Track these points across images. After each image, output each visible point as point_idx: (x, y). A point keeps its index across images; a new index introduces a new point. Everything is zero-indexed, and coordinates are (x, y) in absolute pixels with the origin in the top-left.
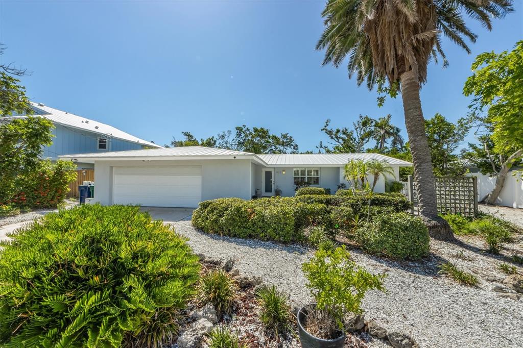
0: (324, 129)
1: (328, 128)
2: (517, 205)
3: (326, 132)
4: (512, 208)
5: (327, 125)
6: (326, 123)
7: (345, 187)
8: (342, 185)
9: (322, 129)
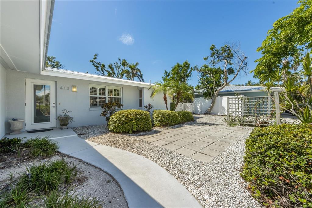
0: (92, 61)
1: (97, 61)
2: (220, 114)
3: (93, 65)
4: (218, 115)
5: (96, 58)
6: (95, 56)
7: (152, 108)
8: (150, 105)
9: (91, 61)
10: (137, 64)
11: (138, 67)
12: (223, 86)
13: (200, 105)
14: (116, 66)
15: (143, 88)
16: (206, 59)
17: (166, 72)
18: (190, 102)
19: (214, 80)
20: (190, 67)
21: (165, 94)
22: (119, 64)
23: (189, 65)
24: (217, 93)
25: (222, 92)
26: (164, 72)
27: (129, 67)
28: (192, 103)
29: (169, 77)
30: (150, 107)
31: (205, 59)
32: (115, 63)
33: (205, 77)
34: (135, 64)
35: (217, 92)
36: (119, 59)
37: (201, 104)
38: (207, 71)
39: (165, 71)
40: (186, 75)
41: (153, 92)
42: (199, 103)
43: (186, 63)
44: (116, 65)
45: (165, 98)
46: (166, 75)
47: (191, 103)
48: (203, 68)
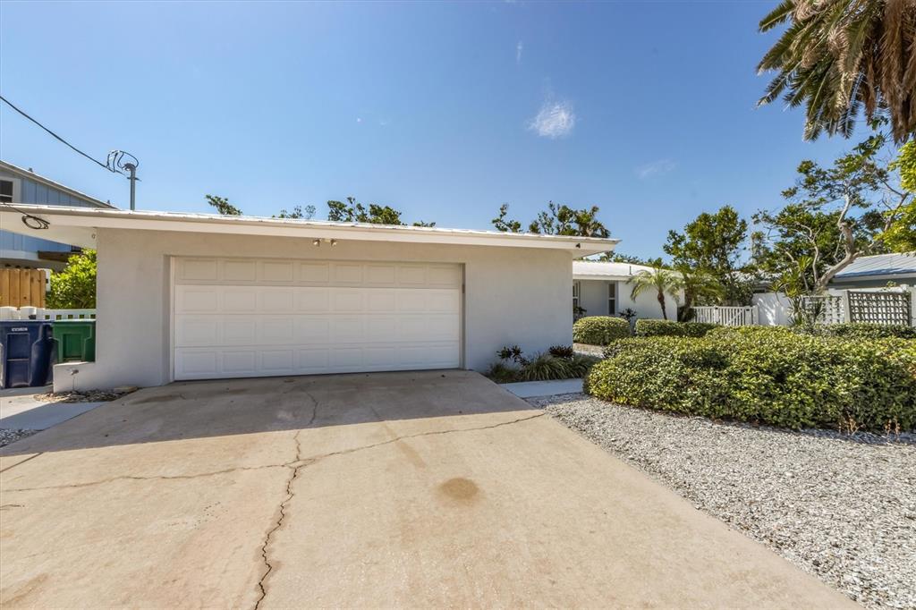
0: (497, 221)
5: (505, 214)
6: (502, 209)
7: (633, 315)
8: (629, 311)
9: (494, 222)
10: (595, 209)
11: (598, 217)
12: (840, 264)
13: (774, 311)
14: (544, 221)
15: (617, 281)
16: (790, 193)
17: (673, 234)
18: (744, 305)
19: (816, 248)
20: (739, 220)
21: (661, 291)
22: (550, 215)
23: (735, 216)
24: (824, 280)
25: (840, 277)
26: (668, 235)
27: (576, 222)
28: (748, 307)
29: (683, 244)
30: (629, 314)
31: (785, 194)
32: (541, 214)
33: (790, 240)
34: (589, 211)
35: (823, 277)
36: (551, 205)
37: (778, 309)
38: (798, 224)
39: (671, 232)
40: (729, 239)
41: (635, 289)
42: (772, 308)
43: (726, 211)
44: (543, 219)
45: (661, 299)
46: (674, 240)
47: (743, 308)
48: (786, 214)
